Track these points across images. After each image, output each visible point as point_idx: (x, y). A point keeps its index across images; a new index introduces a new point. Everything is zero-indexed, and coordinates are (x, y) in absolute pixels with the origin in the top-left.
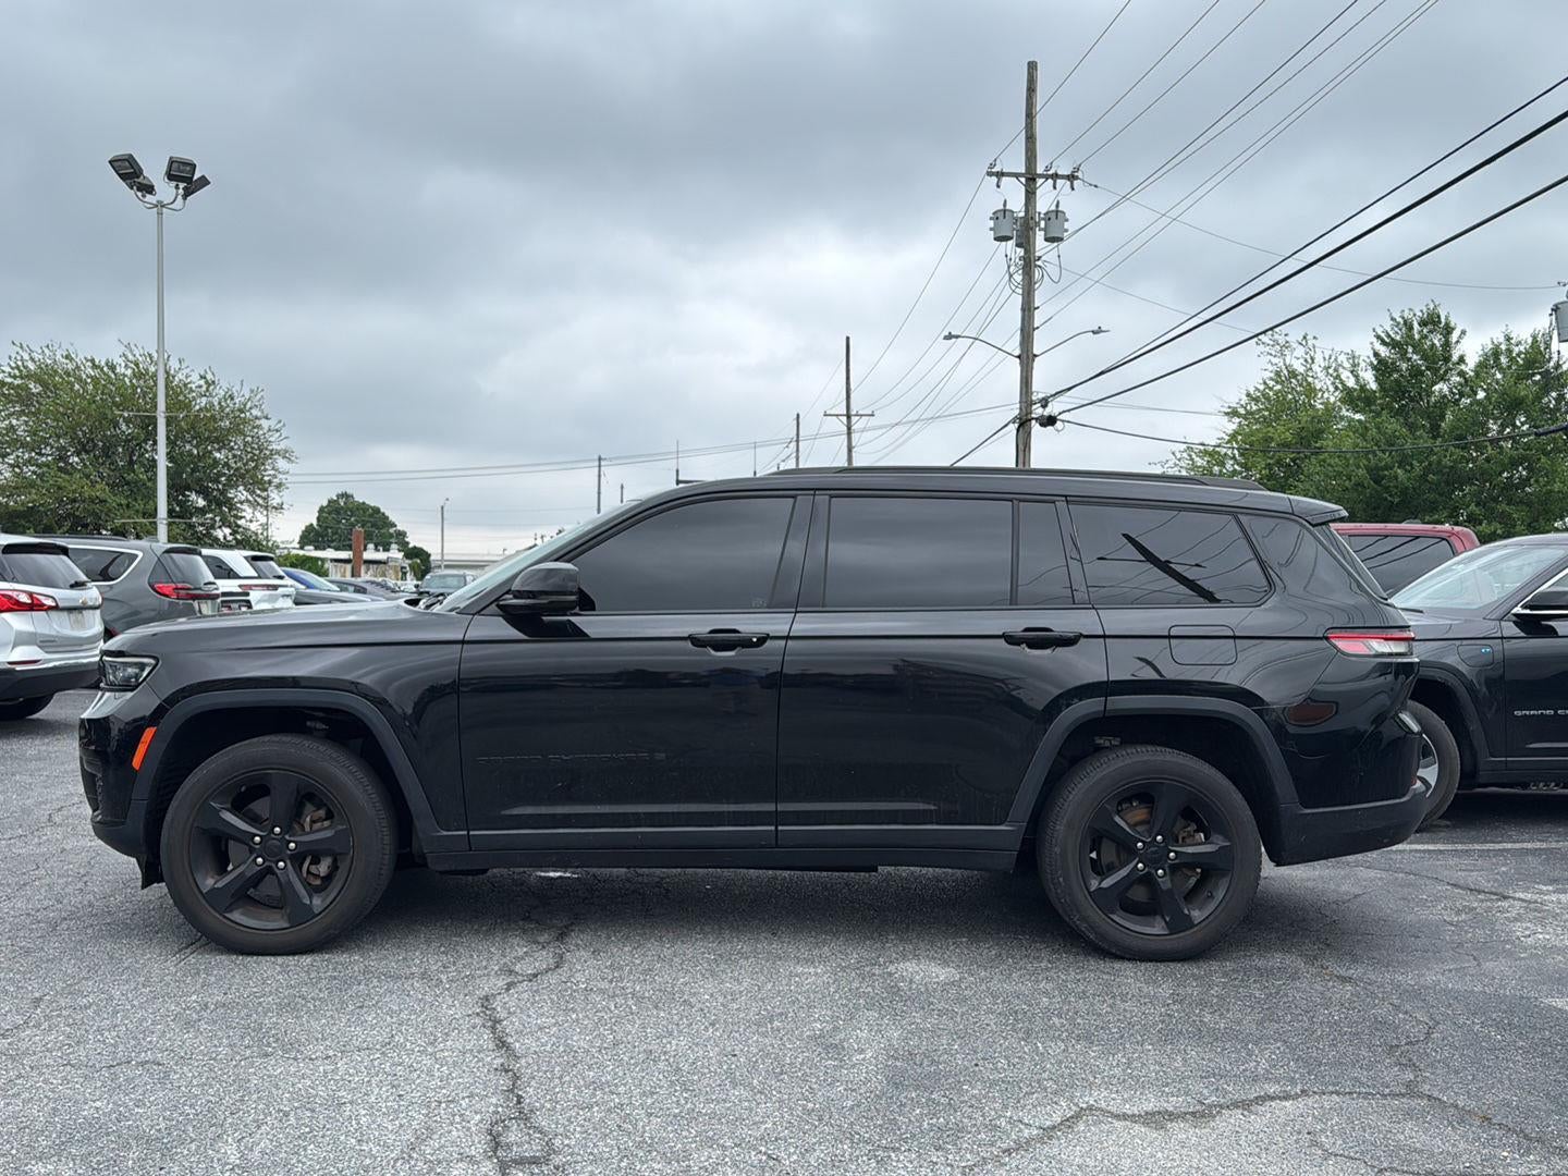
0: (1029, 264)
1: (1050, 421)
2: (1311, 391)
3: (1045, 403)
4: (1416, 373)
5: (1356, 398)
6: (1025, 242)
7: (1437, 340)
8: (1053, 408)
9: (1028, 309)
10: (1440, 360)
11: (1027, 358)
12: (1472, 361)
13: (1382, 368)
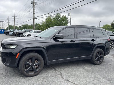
0: (34, 6)
1: (36, 19)
2: (51, 18)
3: (36, 17)
4: (58, 17)
5: (54, 19)
6: (33, 4)
7: (59, 15)
8: (36, 18)
9: (34, 10)
10: (59, 17)
11: (34, 14)
12: (61, 17)
13: (56, 17)
